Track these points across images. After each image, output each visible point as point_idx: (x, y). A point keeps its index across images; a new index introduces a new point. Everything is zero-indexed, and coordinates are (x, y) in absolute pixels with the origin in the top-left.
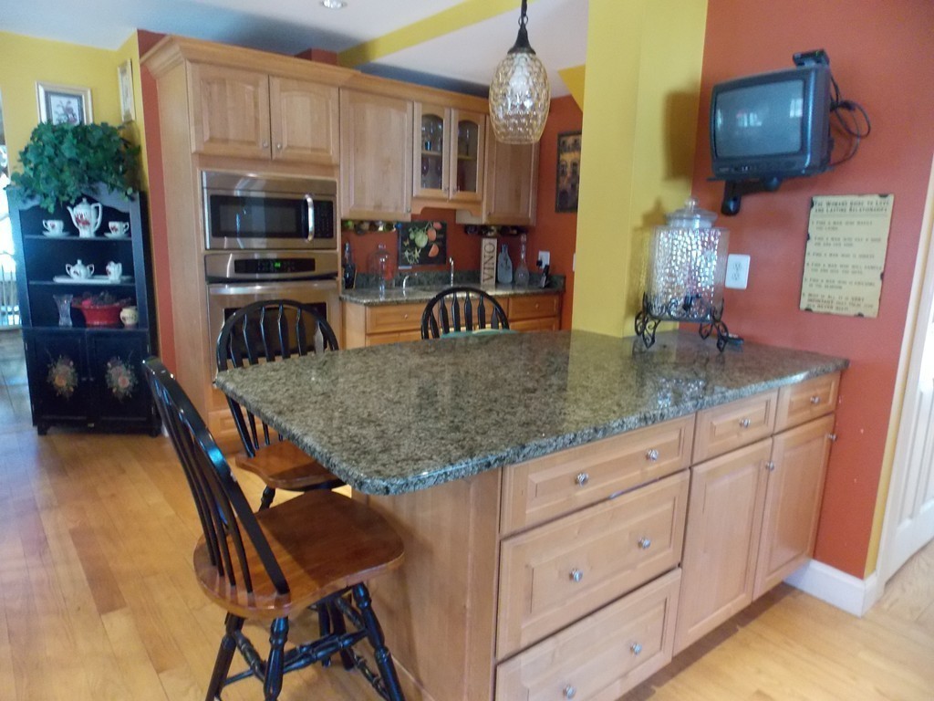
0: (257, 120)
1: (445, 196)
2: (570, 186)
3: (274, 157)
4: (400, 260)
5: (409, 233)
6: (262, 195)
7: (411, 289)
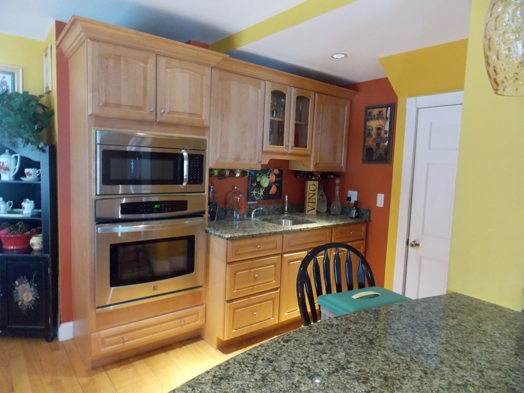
0: (145, 90)
1: (286, 151)
2: (375, 144)
3: (158, 120)
4: (249, 197)
5: (257, 177)
6: (149, 150)
7: (258, 219)
